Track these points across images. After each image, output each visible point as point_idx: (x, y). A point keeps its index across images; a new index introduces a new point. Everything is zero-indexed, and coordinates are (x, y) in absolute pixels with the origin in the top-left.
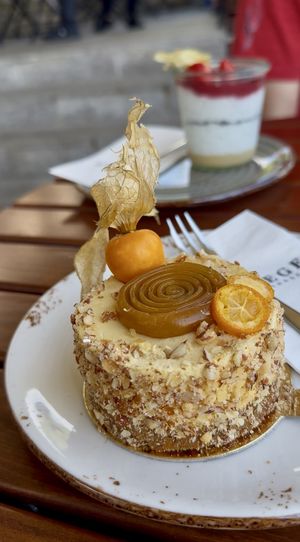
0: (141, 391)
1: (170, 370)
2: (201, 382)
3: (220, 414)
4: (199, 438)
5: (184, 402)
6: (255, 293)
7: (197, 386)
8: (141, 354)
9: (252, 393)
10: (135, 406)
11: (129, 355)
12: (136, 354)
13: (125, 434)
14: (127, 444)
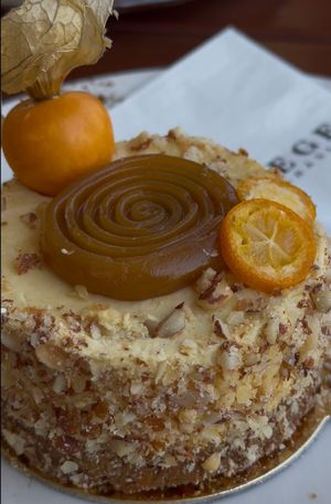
0: (109, 394)
1: (162, 357)
2: (212, 373)
3: (238, 424)
4: (199, 464)
5: (182, 408)
6: (290, 213)
7: (207, 380)
8: (104, 332)
9: (287, 385)
10: (95, 420)
11: (82, 334)
12: (95, 332)
13: (67, 467)
14: (70, 484)
